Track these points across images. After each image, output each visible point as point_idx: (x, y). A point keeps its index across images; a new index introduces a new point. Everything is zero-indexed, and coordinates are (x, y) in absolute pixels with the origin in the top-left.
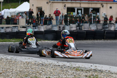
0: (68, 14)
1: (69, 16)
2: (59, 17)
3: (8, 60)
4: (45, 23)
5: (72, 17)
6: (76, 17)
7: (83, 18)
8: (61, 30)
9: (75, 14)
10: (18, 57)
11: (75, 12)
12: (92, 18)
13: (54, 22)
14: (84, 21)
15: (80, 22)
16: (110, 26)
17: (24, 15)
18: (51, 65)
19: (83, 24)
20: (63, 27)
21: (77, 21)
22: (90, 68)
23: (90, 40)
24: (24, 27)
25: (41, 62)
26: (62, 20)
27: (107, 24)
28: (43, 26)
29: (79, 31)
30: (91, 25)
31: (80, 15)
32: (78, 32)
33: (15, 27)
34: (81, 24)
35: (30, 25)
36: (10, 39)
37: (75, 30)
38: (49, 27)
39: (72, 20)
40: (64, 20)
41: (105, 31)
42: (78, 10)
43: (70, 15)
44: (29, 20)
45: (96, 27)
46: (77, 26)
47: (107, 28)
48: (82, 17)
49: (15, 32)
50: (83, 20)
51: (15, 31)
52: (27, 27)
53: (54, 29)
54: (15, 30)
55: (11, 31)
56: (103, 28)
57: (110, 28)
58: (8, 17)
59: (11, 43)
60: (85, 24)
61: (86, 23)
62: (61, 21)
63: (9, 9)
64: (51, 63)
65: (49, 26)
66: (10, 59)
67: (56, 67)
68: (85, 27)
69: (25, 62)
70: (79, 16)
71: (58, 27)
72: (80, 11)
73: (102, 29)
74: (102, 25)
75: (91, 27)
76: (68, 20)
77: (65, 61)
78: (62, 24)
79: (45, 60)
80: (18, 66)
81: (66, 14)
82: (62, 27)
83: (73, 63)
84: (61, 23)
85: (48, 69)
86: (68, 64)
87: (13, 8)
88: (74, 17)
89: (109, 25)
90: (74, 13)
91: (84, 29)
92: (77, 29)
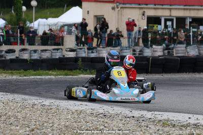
0: (149, 27)
1: (151, 32)
2: (134, 32)
3: (46, 107)
4: (109, 44)
5: (156, 33)
6: (163, 33)
7: (176, 34)
8: (137, 55)
9: (161, 28)
10: (62, 101)
11: (160, 24)
12: (190, 35)
13: (124, 42)
14: (176, 40)
15: (170, 41)
17: (74, 29)
18: (120, 116)
19: (175, 45)
20: (141, 51)
21: (165, 40)
22: (188, 122)
23: (186, 72)
24: (72, 50)
25: (101, 111)
26: (139, 38)
28: (106, 49)
29: (167, 57)
30: (189, 47)
31: (170, 29)
32: (165, 59)
33: (58, 49)
34: (171, 45)
35: (83, 46)
36: (48, 70)
37: (160, 56)
39: (156, 38)
40: (143, 39)
42: (166, 20)
43: (153, 29)
44: (82, 38)
45: (197, 50)
46: (164, 50)
48: (173, 33)
49: (56, 59)
50: (175, 38)
51: (58, 57)
52: (78, 50)
53: (125, 54)
54: (58, 55)
55: (49, 56)
58: (45, 33)
59: (49, 77)
60: (179, 45)
61: (181, 43)
62: (136, 41)
63: (47, 19)
64: (119, 112)
65: (116, 48)
66: (49, 104)
67: (128, 119)
68: (178, 51)
69: (74, 111)
70: (169, 31)
71: (131, 50)
72: (169, 23)
75: (188, 50)
76: (148, 38)
77: (144, 109)
79: (110, 107)
80: (63, 117)
81: (146, 27)
82: (138, 50)
83: (157, 113)
84: (137, 44)
85: (115, 123)
86: (148, 115)
87: (53, 17)
88: (159, 34)
90: (159, 26)
91: (176, 54)
92: (164, 53)
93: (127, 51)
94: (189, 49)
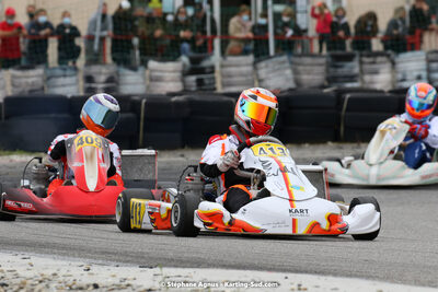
0: (137, 4)
9: (171, 4)
16: (367, 67)
18: (52, 285)
20: (110, 80)
26: (102, 39)
27: (349, 58)
29: (197, 97)
30: (262, 64)
32: (191, 103)
34: (207, 57)
37: (174, 94)
38: (32, 78)
41: (340, 93)
45: (288, 72)
46: (186, 73)
47: (352, 78)
53: (59, 91)
56: (331, 80)
57: (367, 78)
60: (232, 59)
62: (96, 47)
64: (48, 273)
65: (31, 73)
68: (230, 76)
71: (81, 76)
73: (323, 87)
74: (323, 61)
75: (262, 73)
77: (128, 263)
78: (104, 63)
79: (18, 259)
81: (126, 3)
82: (102, 78)
83: (172, 271)
84: (98, 58)
86: (144, 278)
89: (361, 63)
91: (224, 85)
92: (185, 86)
93: (68, 80)
94: (264, 69)
